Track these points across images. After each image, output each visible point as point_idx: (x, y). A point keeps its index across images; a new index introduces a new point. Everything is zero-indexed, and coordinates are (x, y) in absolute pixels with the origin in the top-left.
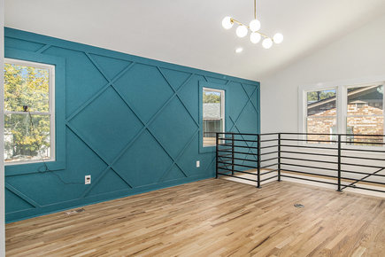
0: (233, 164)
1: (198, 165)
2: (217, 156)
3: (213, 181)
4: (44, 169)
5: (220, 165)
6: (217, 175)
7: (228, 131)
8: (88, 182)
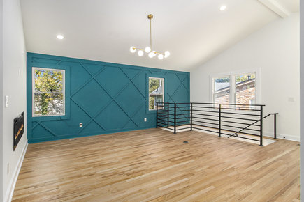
0: (168, 121)
1: (145, 121)
2: (157, 116)
3: (154, 129)
4: (59, 119)
5: (159, 121)
6: (157, 126)
7: (166, 101)
8: (81, 126)
